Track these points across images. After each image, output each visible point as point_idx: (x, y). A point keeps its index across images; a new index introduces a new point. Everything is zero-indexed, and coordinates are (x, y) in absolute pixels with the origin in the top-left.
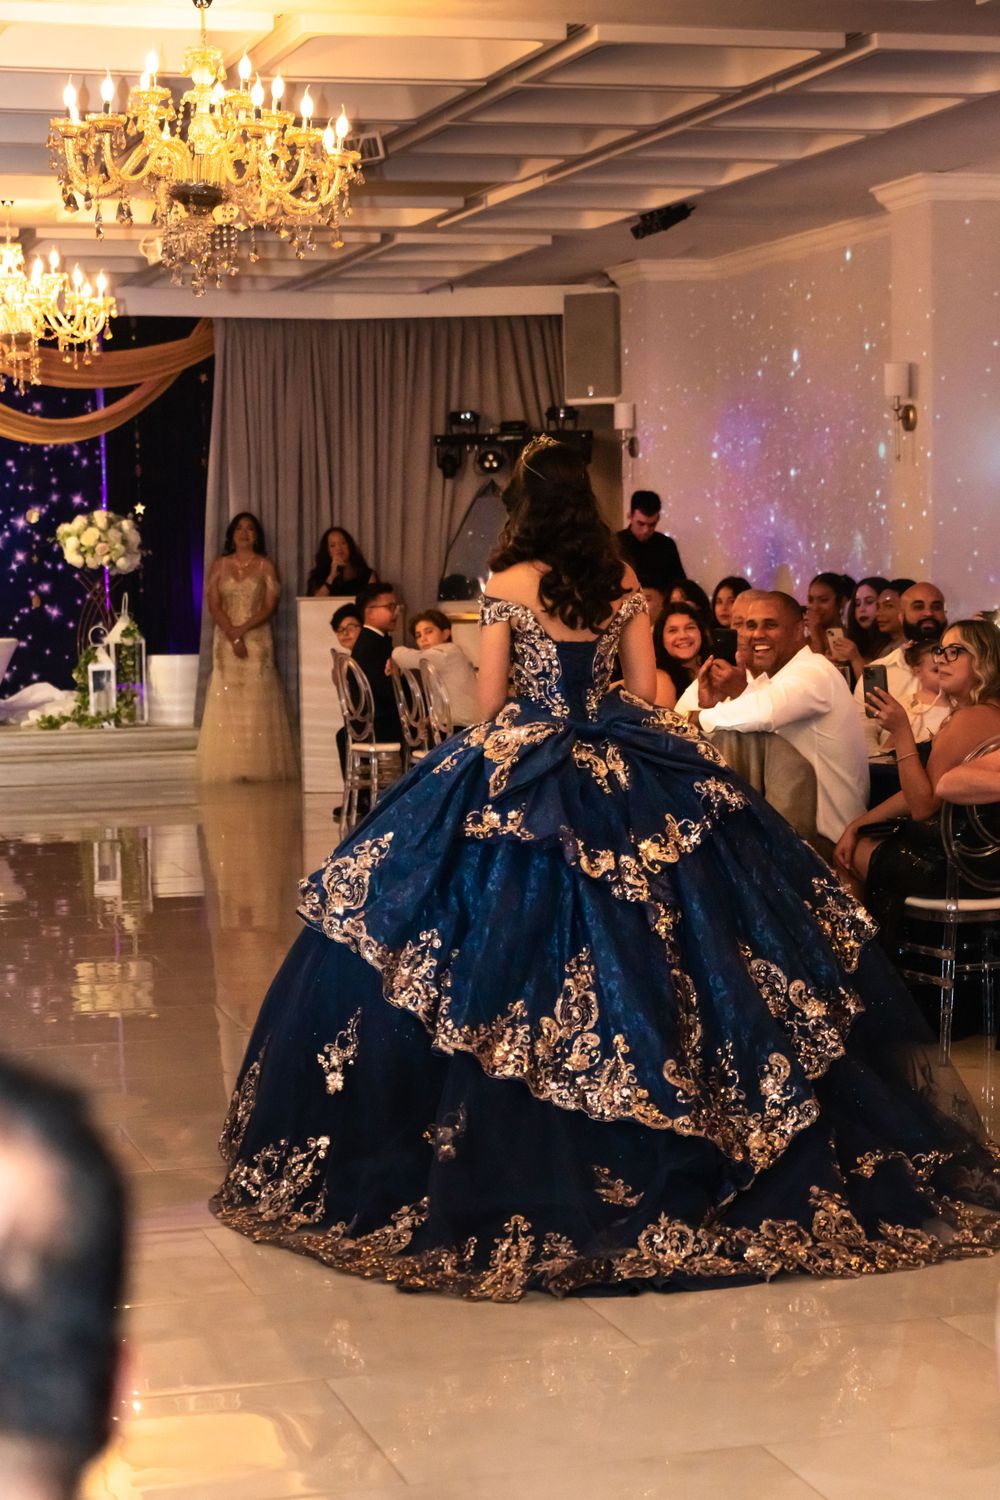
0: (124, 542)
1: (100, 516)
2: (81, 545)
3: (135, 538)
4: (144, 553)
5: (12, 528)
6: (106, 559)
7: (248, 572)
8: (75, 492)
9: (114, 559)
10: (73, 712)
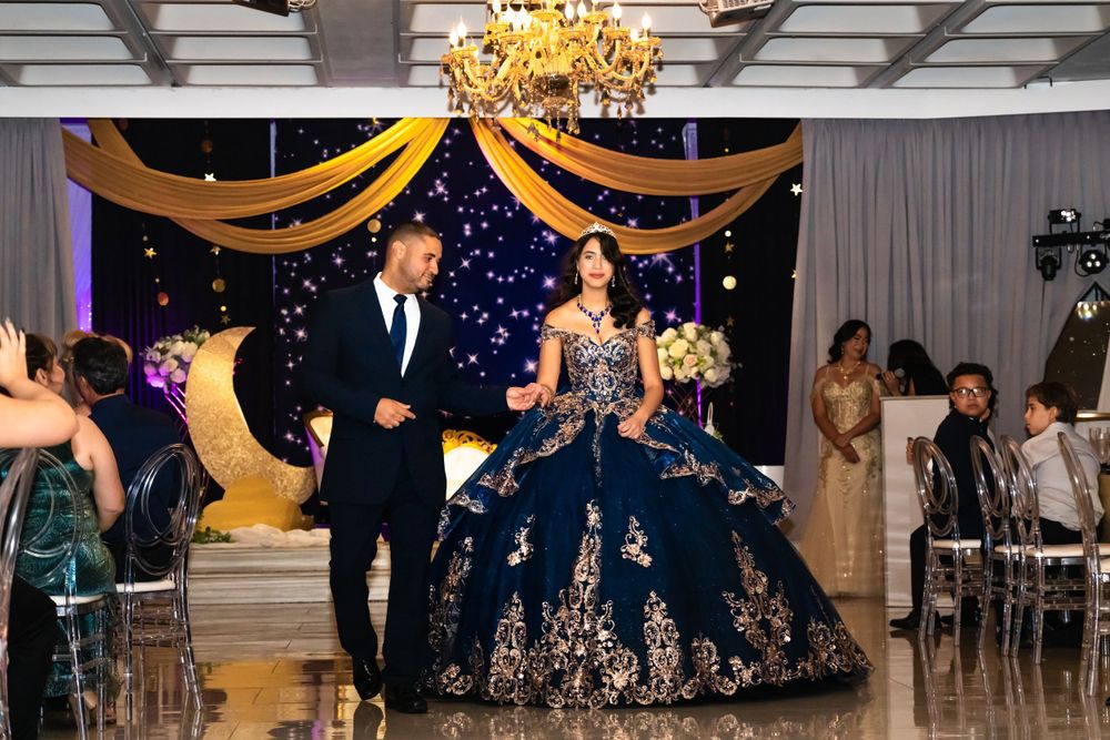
0: (713, 353)
1: (690, 329)
2: (669, 356)
3: (724, 351)
4: (735, 366)
6: (695, 370)
7: (852, 377)
9: (702, 370)
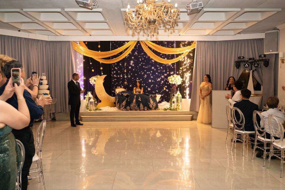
1: (175, 76)
2: (172, 80)
3: (180, 79)
4: (182, 81)
5: (161, 77)
6: (176, 82)
8: (171, 72)
10: (169, 108)
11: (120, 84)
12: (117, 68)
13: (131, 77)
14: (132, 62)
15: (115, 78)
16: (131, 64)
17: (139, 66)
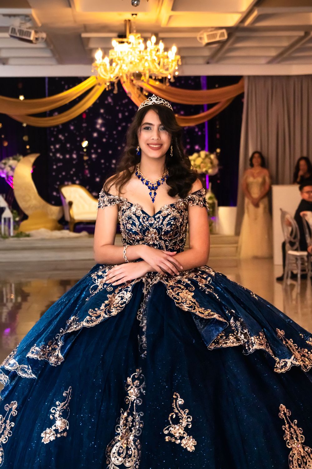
0: (212, 163)
1: (203, 153)
2: (195, 164)
4: (220, 167)
6: (205, 170)
8: (196, 144)
11: (72, 176)
12: (64, 135)
13: (98, 159)
14: (100, 121)
15: (59, 160)
16: (98, 126)
17: (118, 131)
